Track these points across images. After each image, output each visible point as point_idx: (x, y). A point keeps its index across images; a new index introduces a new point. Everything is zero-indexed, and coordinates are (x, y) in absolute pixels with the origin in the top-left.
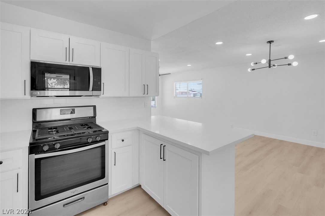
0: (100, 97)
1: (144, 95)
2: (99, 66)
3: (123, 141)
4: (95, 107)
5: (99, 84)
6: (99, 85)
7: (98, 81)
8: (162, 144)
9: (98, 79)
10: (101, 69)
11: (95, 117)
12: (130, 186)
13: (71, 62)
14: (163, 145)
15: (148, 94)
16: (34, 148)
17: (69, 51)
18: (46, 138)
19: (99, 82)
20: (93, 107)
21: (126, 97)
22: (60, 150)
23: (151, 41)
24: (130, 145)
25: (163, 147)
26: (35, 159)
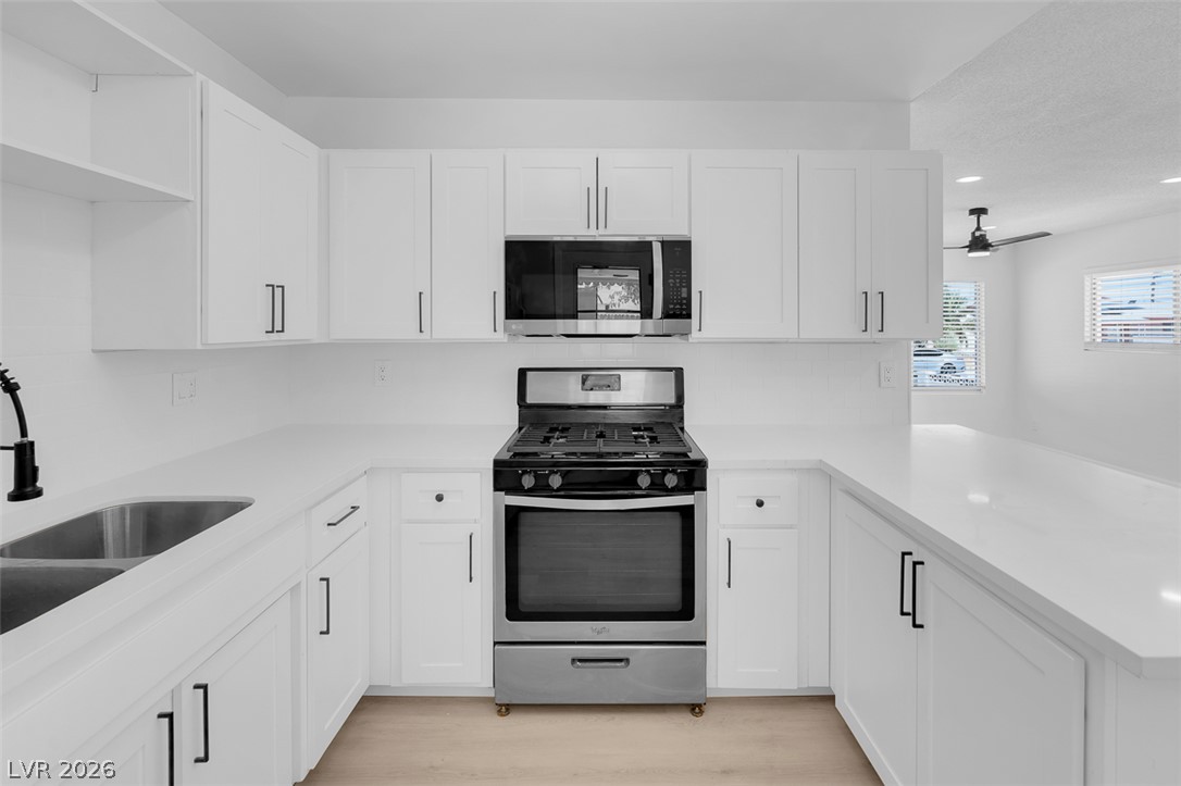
0: (690, 340)
1: (865, 336)
2: (686, 233)
3: (760, 504)
4: (679, 372)
5: (685, 295)
6: (685, 299)
7: (681, 286)
8: (910, 554)
9: (681, 279)
10: (690, 242)
11: (681, 407)
12: (789, 684)
13: (602, 231)
14: (916, 558)
15: (882, 330)
16: (506, 475)
17: (597, 199)
18: (535, 454)
19: (684, 290)
20: (673, 373)
21: (787, 343)
22: (562, 493)
23: (912, 105)
24: (791, 527)
25: (911, 567)
26: (506, 506)
